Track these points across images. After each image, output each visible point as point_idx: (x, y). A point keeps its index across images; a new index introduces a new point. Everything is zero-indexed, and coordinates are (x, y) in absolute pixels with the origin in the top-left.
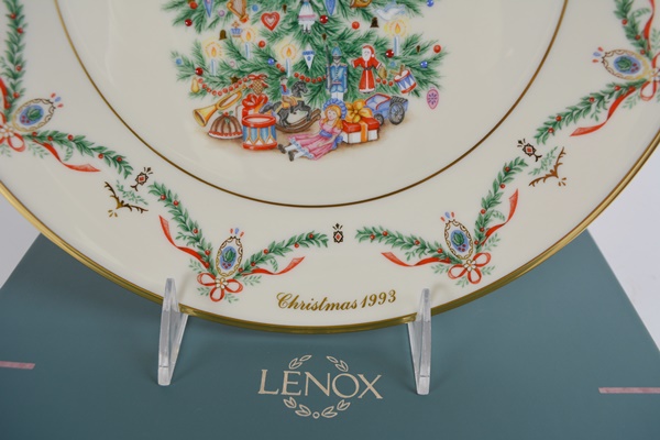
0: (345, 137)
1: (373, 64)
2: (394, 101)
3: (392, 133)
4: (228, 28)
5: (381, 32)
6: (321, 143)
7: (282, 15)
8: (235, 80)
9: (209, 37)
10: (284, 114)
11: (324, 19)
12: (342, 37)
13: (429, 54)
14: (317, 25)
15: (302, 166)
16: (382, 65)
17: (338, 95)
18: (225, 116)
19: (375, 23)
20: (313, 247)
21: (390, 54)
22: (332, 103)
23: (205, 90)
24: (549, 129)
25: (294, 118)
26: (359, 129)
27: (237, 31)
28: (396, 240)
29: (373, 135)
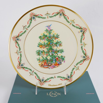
0: (55, 66)
1: (58, 58)
2: (60, 62)
3: (60, 65)
4: (42, 55)
5: (58, 55)
6: (52, 67)
7: (48, 54)
8: (43, 61)
9: (41, 57)
10: (48, 64)
11: (52, 54)
12: (54, 56)
13: (64, 57)
14: (52, 55)
15: (51, 69)
16: (59, 58)
17: (54, 62)
18: (42, 65)
19: (58, 54)
20: (52, 79)
21: (59, 57)
22: (53, 63)
23: (40, 62)
24: (77, 64)
25: (49, 64)
26: (57, 65)
27: (43, 56)
28: (61, 77)
29: (58, 66)
